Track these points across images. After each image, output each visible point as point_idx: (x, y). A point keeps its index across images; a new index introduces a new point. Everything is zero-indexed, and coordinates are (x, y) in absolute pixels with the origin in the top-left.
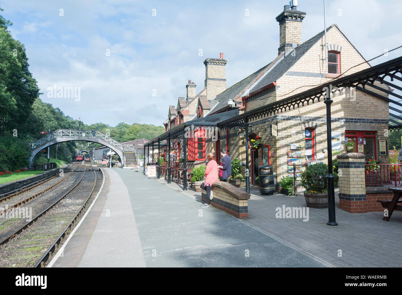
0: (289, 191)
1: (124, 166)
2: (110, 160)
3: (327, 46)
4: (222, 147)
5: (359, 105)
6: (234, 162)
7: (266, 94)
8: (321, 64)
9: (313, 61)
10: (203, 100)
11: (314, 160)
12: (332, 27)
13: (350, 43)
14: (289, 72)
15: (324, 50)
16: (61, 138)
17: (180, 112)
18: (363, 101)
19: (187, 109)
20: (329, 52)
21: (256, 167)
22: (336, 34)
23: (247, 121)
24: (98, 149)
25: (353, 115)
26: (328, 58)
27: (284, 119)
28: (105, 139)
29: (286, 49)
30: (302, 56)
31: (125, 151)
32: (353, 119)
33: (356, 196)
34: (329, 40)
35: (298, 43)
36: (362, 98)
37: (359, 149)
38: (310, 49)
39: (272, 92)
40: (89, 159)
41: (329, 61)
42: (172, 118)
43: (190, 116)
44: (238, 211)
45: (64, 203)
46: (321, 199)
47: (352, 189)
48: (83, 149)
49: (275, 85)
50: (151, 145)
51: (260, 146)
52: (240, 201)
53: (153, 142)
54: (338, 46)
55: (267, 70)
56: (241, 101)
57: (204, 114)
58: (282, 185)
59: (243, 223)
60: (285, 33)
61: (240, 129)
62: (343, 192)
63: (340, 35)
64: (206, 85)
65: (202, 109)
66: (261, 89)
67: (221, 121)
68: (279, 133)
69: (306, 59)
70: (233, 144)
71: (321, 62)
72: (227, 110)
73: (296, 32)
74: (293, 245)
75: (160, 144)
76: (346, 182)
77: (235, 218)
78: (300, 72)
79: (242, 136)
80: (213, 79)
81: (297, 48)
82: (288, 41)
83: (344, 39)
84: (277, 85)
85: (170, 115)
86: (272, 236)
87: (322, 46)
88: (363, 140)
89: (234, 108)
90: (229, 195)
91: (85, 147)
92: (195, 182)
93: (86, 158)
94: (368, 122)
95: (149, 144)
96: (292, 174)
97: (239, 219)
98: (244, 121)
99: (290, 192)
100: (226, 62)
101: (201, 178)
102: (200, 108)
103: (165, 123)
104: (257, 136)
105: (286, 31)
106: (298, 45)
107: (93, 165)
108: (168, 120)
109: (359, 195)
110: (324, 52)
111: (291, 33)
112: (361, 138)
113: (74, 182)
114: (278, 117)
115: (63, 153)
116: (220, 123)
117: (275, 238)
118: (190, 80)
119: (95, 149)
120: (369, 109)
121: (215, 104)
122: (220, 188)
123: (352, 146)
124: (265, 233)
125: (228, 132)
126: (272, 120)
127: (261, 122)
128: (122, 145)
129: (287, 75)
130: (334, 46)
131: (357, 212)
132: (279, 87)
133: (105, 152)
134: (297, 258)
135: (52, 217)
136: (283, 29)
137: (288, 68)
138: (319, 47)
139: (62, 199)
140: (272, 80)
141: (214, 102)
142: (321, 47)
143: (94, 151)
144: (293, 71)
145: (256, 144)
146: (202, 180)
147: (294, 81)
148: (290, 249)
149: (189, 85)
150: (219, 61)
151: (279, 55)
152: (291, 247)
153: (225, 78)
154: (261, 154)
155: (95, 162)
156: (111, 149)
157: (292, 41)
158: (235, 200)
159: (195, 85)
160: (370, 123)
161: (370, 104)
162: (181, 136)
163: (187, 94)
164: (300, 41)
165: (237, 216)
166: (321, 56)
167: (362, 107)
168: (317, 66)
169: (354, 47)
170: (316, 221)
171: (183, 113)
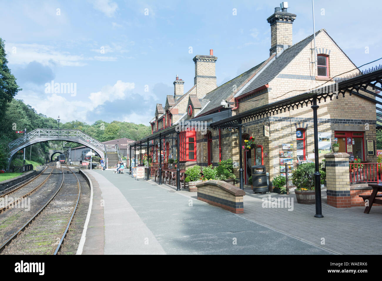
0: (281, 189)
1: (106, 168)
2: (90, 162)
3: (317, 50)
4: (214, 148)
5: (347, 106)
6: (227, 163)
7: (258, 96)
8: (311, 67)
9: (303, 64)
10: (193, 99)
11: (305, 160)
12: (321, 32)
13: (339, 47)
14: (280, 74)
15: (314, 53)
16: (39, 138)
17: (169, 111)
18: (352, 102)
19: (176, 108)
20: (318, 55)
21: (249, 167)
22: (324, 38)
23: (240, 121)
24: (74, 149)
25: (342, 116)
26: (318, 61)
27: (276, 121)
28: (86, 139)
29: (277, 50)
30: (293, 59)
31: (107, 152)
32: (342, 120)
33: (342, 192)
34: (318, 44)
35: (289, 44)
36: (350, 99)
37: (348, 149)
38: (300, 52)
39: (264, 93)
40: (65, 161)
41: (318, 64)
42: (160, 117)
43: (180, 114)
44: (235, 207)
45: (55, 204)
46: (310, 195)
47: (337, 186)
48: (57, 149)
49: (267, 88)
50: (138, 145)
51: (253, 146)
52: (237, 198)
53: (141, 142)
54: (327, 50)
55: (259, 71)
56: (233, 101)
57: (195, 114)
58: (275, 184)
59: (240, 216)
60: (276, 35)
61: (233, 130)
62: (330, 189)
63: (329, 39)
64: (195, 83)
65: (193, 108)
66: (253, 90)
67: (214, 122)
68: (271, 134)
69: (296, 62)
70: (226, 144)
71: (311, 65)
72: (219, 111)
73: (287, 33)
74: (283, 232)
75: (149, 144)
76: (332, 180)
77: (232, 213)
78: (291, 75)
79: (235, 136)
80: (203, 77)
81: (288, 49)
82: (279, 42)
83: (332, 42)
84: (269, 87)
85: (157, 113)
86: (266, 226)
87: (312, 49)
88: (352, 140)
89: (227, 109)
90: (226, 192)
91: (59, 147)
92: (189, 182)
93: (61, 159)
94: (356, 123)
95: (136, 144)
96: (284, 173)
97: (235, 214)
98: (237, 122)
99: (282, 191)
100: (216, 59)
101: (195, 178)
102: (191, 107)
103: (152, 122)
104: (250, 137)
105: (277, 32)
106: (289, 46)
107: (70, 167)
108: (155, 119)
109: (344, 191)
110: (313, 55)
111: (282, 35)
112: (350, 139)
113: (55, 184)
114: (270, 118)
115: (36, 154)
116: (213, 124)
117: (268, 227)
118: (177, 76)
119: (71, 150)
120: (357, 111)
121: (206, 103)
122: (217, 186)
123: (338, 146)
124: (260, 224)
125: (220, 132)
126: (265, 121)
127: (254, 123)
128: (103, 145)
129: (278, 77)
130: (323, 49)
131: (342, 207)
132: (271, 89)
133: (84, 152)
134: (287, 240)
135: (48, 217)
136: (275, 30)
137: (279, 71)
138: (309, 51)
139: (51, 201)
140: (265, 82)
141: (205, 101)
142: (311, 51)
143: (70, 151)
144: (284, 73)
145: (249, 144)
146: (196, 180)
147: (285, 83)
148: (281, 234)
149: (177, 81)
150: (209, 57)
151: (270, 56)
152: (282, 233)
153: (215, 76)
154: (254, 154)
155: (70, 164)
156: (91, 150)
157: (283, 42)
158: (232, 196)
159: (183, 82)
160: (358, 123)
161: (358, 105)
162: (170, 136)
163: (175, 91)
164: (291, 43)
165: (234, 211)
166: (311, 59)
167: (351, 108)
168: (308, 68)
169: (342, 50)
170: (305, 215)
171: (172, 112)
